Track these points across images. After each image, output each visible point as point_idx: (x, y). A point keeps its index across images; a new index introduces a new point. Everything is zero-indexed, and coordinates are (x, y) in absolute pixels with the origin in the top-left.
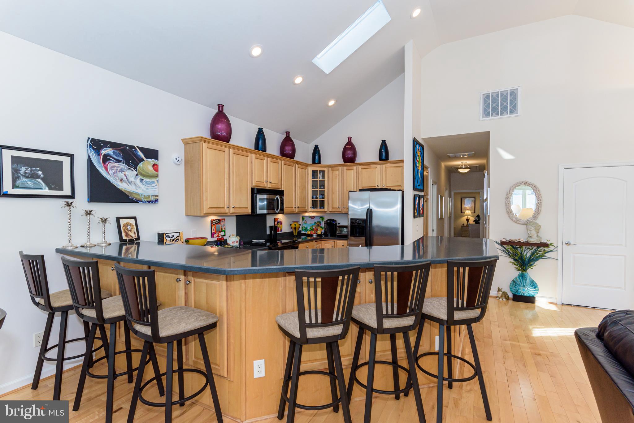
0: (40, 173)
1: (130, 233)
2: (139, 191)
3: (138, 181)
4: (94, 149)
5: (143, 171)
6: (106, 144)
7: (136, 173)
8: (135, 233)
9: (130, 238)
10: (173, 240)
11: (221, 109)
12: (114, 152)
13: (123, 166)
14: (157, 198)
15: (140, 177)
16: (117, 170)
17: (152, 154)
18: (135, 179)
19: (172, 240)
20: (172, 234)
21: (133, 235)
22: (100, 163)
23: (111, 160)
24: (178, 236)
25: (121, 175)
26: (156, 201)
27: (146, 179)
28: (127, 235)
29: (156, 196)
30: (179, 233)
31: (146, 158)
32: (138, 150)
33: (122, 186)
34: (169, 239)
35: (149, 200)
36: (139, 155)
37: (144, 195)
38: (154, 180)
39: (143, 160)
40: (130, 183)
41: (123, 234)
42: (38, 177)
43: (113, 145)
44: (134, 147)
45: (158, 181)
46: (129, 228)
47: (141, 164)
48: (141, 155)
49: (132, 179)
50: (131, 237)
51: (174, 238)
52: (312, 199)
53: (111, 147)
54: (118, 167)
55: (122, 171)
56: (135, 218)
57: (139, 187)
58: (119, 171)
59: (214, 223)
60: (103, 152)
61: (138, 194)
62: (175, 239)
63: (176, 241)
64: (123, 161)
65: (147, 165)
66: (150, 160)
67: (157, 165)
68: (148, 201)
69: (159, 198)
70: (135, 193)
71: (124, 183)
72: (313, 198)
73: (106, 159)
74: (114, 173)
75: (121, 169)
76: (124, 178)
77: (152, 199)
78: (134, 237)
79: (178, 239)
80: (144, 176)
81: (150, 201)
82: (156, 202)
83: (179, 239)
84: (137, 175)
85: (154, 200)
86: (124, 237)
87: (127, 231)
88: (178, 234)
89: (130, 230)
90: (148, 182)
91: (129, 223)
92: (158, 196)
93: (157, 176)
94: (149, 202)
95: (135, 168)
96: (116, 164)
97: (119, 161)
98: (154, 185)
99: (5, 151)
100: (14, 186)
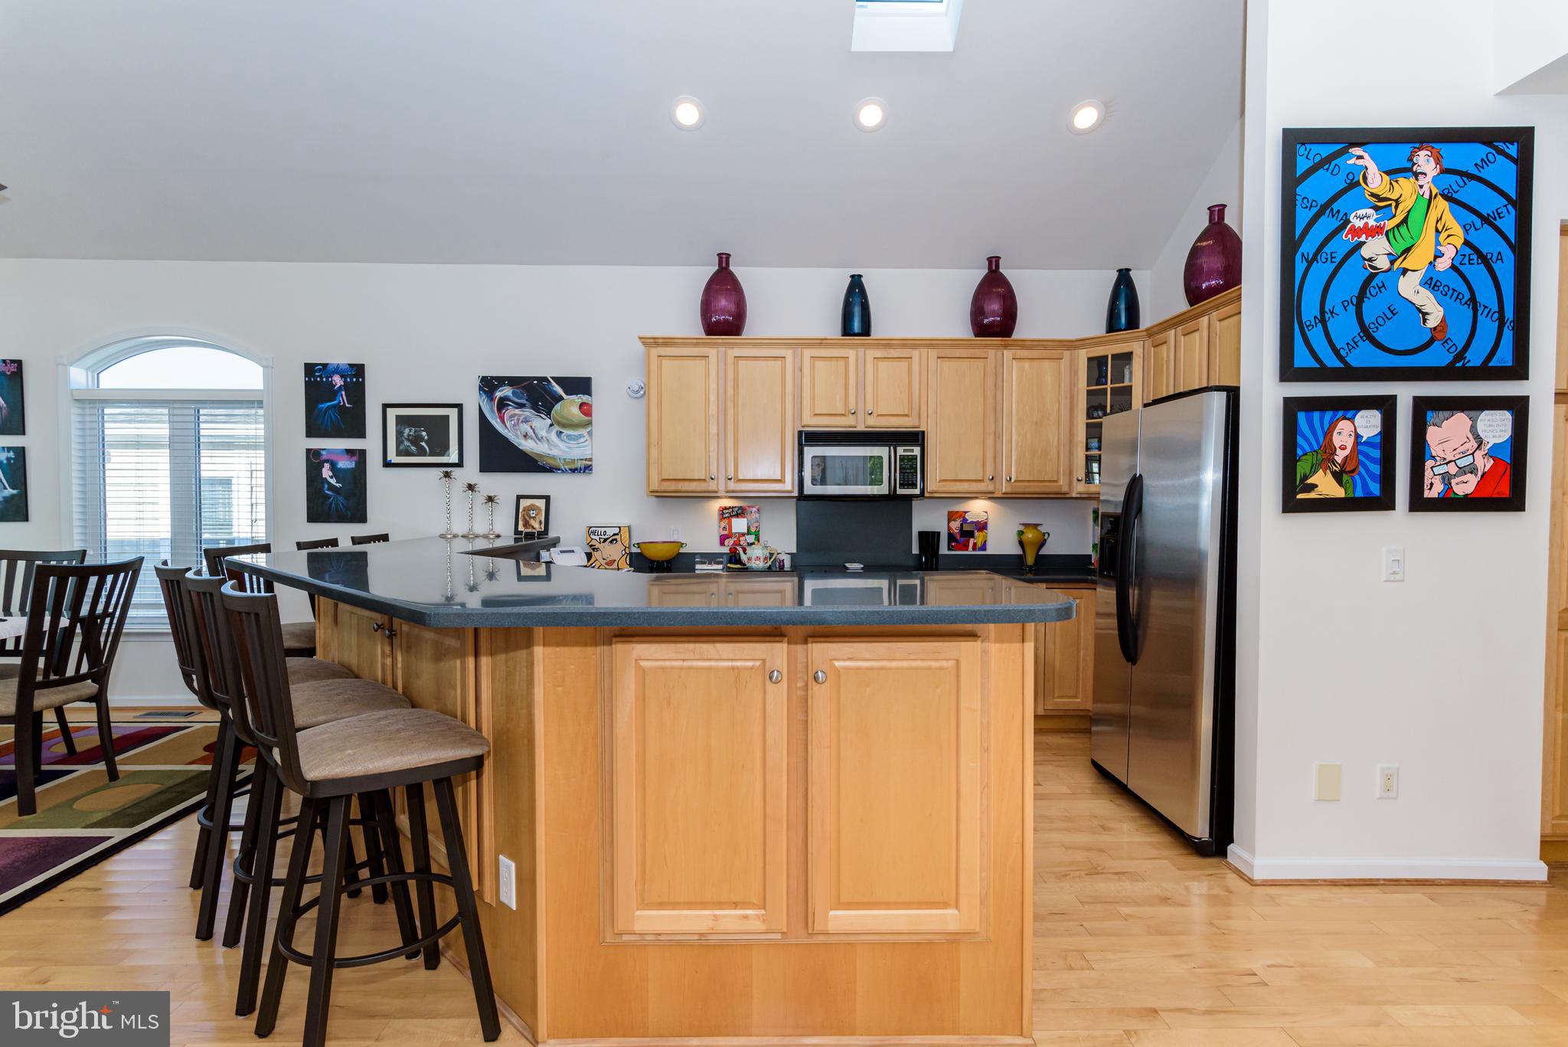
0: (424, 434)
1: (532, 522)
2: (555, 452)
3: (553, 436)
4: (485, 392)
5: (563, 417)
6: (502, 381)
7: (549, 422)
8: (540, 522)
9: (530, 530)
10: (605, 540)
11: (724, 265)
12: (513, 393)
13: (528, 412)
14: (590, 463)
15: (556, 428)
16: (518, 420)
17: (580, 386)
18: (548, 432)
19: (602, 540)
20: (603, 530)
21: (536, 525)
22: (493, 411)
23: (509, 405)
24: (614, 535)
25: (525, 427)
26: (587, 469)
27: (566, 432)
28: (526, 524)
29: (586, 460)
30: (620, 528)
31: (567, 393)
32: (553, 383)
33: (528, 446)
34: (597, 538)
35: (573, 467)
36: (555, 392)
37: (565, 459)
38: (584, 432)
39: (561, 398)
40: (540, 439)
41: (521, 523)
42: (422, 439)
43: (513, 381)
44: (545, 379)
45: (590, 433)
46: (533, 514)
47: (558, 407)
48: (558, 389)
49: (543, 433)
50: (533, 528)
51: (606, 537)
52: (1087, 453)
53: (510, 385)
54: (520, 415)
55: (526, 421)
56: (547, 498)
57: (556, 446)
58: (522, 422)
59: (727, 515)
60: (498, 394)
61: (554, 458)
62: (611, 539)
63: (611, 542)
64: (528, 404)
65: (570, 406)
66: (573, 397)
67: (590, 406)
68: (570, 470)
69: (594, 464)
70: (548, 456)
71: (530, 441)
72: (1087, 449)
73: (502, 404)
74: (514, 425)
75: (525, 418)
76: (531, 432)
77: (579, 465)
78: (538, 530)
79: (615, 540)
80: (564, 426)
81: (576, 469)
82: (587, 471)
83: (619, 540)
84: (551, 425)
85: (583, 467)
86: (521, 528)
87: (528, 519)
88: (617, 530)
89: (533, 518)
90: (570, 435)
91: (534, 505)
92: (590, 460)
93: (590, 423)
94: (573, 471)
95: (548, 414)
96: (517, 411)
97: (521, 406)
98: (582, 440)
99: (389, 410)
100: (399, 453)
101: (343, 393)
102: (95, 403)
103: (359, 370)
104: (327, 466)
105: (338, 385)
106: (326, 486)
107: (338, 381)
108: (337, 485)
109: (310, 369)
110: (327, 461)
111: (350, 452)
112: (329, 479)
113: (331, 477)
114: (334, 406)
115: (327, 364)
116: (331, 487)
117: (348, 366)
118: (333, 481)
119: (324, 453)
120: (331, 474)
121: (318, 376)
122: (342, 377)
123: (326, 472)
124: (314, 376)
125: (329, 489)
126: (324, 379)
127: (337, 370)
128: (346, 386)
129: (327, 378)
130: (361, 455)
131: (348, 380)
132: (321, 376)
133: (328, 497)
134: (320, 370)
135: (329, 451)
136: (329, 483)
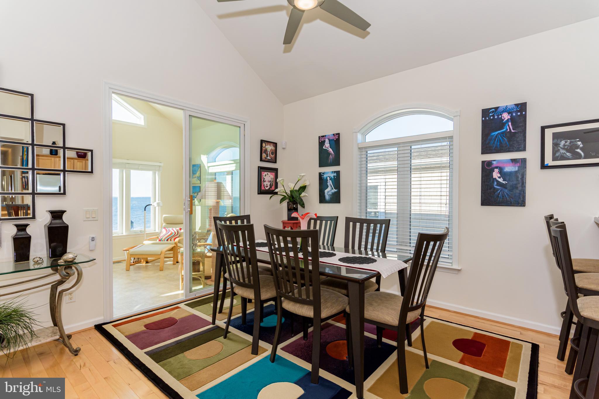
0: (579, 143)
42: (577, 147)
99: (546, 130)
100: (554, 159)
101: (510, 123)
102: (364, 149)
103: (522, 107)
104: (496, 170)
105: (506, 119)
106: (495, 183)
107: (506, 116)
108: (504, 182)
109: (485, 112)
110: (497, 167)
111: (514, 161)
112: (498, 179)
113: (499, 178)
114: (502, 133)
115: (498, 107)
116: (499, 183)
117: (514, 106)
118: (501, 180)
119: (494, 163)
120: (499, 175)
121: (491, 116)
122: (509, 113)
123: (496, 175)
124: (488, 116)
125: (497, 185)
126: (496, 117)
127: (506, 110)
128: (512, 119)
129: (498, 116)
130: (523, 161)
131: (514, 114)
132: (493, 116)
133: (497, 190)
134: (493, 112)
135: (499, 161)
136: (497, 181)
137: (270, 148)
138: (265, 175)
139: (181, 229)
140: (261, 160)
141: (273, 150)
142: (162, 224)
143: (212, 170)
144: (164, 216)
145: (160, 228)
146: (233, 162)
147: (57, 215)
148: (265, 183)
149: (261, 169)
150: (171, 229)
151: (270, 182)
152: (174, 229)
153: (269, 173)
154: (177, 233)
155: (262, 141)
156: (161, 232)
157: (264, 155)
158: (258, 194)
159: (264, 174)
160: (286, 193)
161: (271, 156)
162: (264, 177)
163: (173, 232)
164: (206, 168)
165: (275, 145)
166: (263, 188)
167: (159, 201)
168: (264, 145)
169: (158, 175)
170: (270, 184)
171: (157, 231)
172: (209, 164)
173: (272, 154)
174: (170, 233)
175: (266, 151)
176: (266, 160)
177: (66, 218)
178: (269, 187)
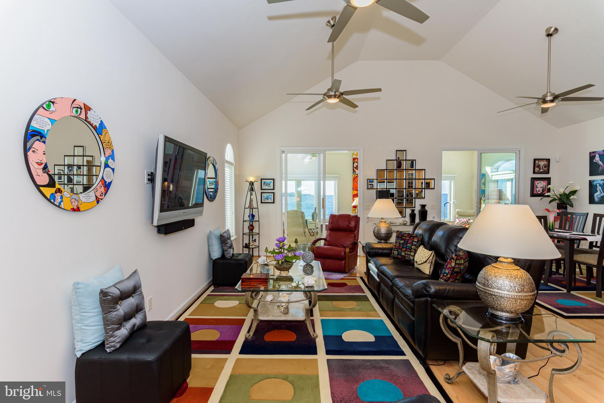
137: (542, 163)
138: (538, 183)
139: (469, 220)
140: (534, 173)
141: (545, 164)
142: (455, 216)
143: (494, 178)
144: (457, 210)
145: (454, 219)
146: (512, 172)
147: (423, 206)
148: (538, 189)
149: (533, 180)
150: (462, 219)
151: (543, 187)
152: (464, 219)
153: (541, 182)
154: (466, 222)
155: (535, 160)
156: (455, 221)
157: (537, 169)
158: (531, 196)
159: (536, 183)
160: (557, 196)
161: (543, 169)
162: (537, 184)
163: (464, 221)
164: (490, 176)
165: (548, 160)
166: (535, 192)
167: (453, 200)
168: (537, 162)
169: (453, 183)
170: (543, 190)
171: (452, 220)
172: (493, 174)
173: (545, 167)
174: (462, 222)
175: (539, 166)
176: (539, 172)
177: (426, 208)
178: (541, 191)
